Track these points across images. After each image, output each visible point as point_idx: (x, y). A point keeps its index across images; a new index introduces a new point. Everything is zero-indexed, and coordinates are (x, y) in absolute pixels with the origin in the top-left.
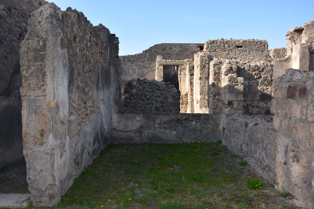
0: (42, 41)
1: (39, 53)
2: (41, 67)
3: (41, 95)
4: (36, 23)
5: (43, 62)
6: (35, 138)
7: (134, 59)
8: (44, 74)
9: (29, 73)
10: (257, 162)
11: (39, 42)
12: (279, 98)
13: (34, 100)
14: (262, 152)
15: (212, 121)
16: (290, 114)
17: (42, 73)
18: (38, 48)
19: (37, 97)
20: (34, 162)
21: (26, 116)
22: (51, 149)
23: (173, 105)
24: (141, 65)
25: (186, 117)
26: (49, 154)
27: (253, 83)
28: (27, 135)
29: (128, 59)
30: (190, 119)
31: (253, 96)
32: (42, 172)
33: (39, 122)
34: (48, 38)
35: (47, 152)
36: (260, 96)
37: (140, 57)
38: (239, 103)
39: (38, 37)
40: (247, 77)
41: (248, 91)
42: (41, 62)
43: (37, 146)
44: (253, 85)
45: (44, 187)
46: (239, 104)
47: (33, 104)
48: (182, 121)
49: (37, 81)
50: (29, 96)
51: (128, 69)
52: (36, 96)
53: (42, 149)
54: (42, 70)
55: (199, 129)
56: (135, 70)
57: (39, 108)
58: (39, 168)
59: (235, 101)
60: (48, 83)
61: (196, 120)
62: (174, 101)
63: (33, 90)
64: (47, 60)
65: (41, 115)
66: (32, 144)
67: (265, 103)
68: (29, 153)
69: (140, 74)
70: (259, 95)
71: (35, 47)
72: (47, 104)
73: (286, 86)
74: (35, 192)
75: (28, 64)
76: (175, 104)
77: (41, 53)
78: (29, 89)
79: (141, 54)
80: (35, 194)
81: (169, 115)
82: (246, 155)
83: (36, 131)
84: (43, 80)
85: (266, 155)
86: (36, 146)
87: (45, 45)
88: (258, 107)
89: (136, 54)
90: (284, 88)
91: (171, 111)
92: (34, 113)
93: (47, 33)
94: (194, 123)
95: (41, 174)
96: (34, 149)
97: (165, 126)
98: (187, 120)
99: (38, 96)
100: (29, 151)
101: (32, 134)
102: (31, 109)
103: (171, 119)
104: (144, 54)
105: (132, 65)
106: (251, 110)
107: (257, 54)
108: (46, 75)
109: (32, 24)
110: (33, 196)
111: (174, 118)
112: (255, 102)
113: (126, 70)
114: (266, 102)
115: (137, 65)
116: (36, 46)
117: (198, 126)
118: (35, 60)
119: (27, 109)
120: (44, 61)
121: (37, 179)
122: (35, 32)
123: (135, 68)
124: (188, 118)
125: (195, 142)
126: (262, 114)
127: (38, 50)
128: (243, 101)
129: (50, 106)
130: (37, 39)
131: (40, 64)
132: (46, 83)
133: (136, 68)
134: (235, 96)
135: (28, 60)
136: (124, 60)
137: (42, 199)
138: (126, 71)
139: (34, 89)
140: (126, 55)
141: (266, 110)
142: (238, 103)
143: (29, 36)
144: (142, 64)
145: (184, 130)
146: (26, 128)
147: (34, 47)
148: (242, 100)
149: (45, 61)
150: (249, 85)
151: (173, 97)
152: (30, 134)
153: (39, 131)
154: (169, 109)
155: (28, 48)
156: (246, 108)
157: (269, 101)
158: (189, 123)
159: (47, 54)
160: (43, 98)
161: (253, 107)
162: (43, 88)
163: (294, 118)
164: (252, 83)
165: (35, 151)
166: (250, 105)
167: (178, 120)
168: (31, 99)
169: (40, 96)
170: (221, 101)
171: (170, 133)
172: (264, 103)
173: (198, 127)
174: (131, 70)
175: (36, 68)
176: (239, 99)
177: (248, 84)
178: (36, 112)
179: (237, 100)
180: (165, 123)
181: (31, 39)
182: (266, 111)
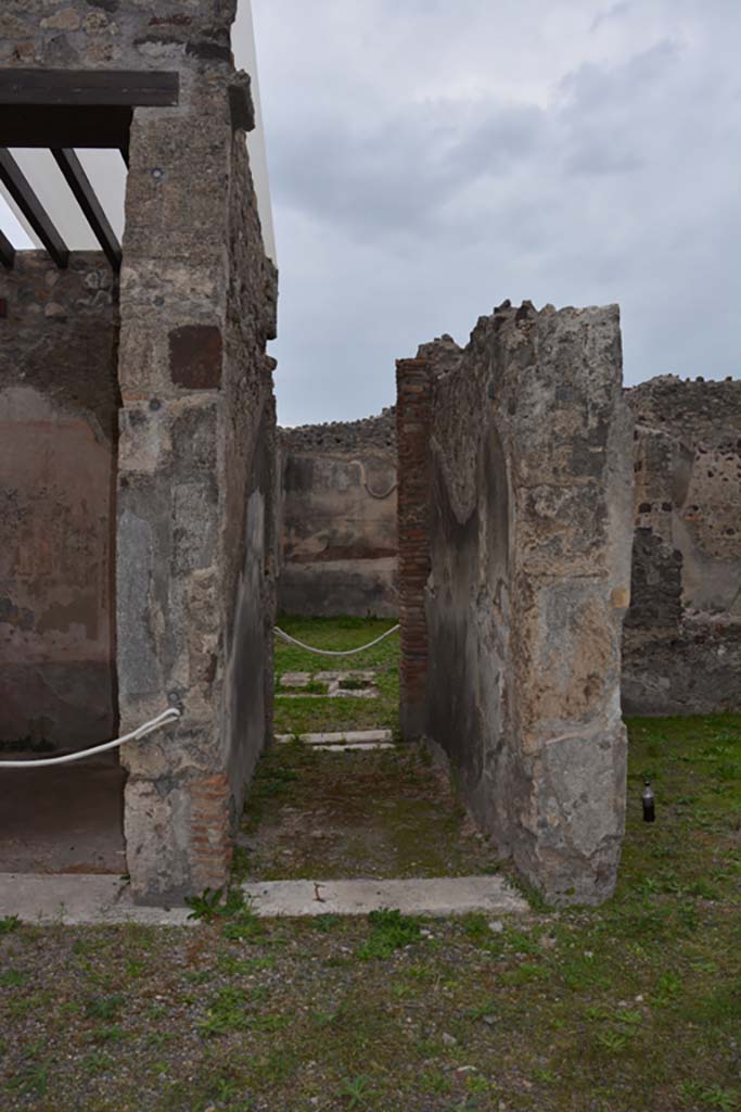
0: (594, 415)
1: (587, 450)
2: (593, 491)
3: (591, 572)
4: (578, 362)
5: (599, 478)
6: (568, 699)
7: (355, 438)
8: (601, 512)
9: (557, 507)
11: (586, 418)
13: (571, 589)
17: (596, 508)
18: (585, 433)
19: (577, 580)
20: (563, 771)
21: (543, 635)
22: (618, 730)
23: (662, 596)
24: (378, 458)
25: (699, 633)
26: (609, 746)
28: (545, 694)
29: (334, 436)
30: (711, 638)
32: (586, 801)
33: (584, 653)
34: (612, 408)
35: (604, 741)
37: (373, 430)
39: (584, 403)
42: (590, 475)
43: (572, 722)
45: (588, 846)
47: (566, 600)
48: (687, 645)
49: (581, 531)
50: (554, 575)
51: (335, 470)
52: (576, 577)
53: (590, 731)
54: (593, 499)
55: (737, 670)
56: (359, 474)
57: (582, 612)
58: (576, 789)
60: (610, 539)
61: (729, 643)
62: (664, 584)
63: (567, 558)
64: (612, 470)
65: (589, 632)
66: (558, 720)
68: (550, 745)
69: (374, 489)
71: (575, 431)
72: (608, 598)
74: (556, 862)
75: (552, 481)
76: (668, 595)
77: (592, 450)
78: (556, 554)
79: (376, 420)
80: (558, 868)
81: (648, 629)
83: (574, 680)
84: (597, 530)
86: (569, 724)
87: (603, 428)
89: (358, 421)
91: (655, 615)
92: (568, 627)
93: (608, 392)
94: (721, 652)
95: (583, 809)
96: (561, 733)
97: (638, 661)
98: (703, 642)
99: (581, 576)
100: (550, 741)
101: (561, 689)
102: (560, 613)
103: (654, 640)
104: (387, 419)
105: (347, 456)
108: (606, 515)
109: (567, 363)
110: (551, 874)
111: (665, 635)
113: (326, 473)
115: (363, 459)
116: (577, 429)
117: (735, 659)
118: (576, 469)
119: (548, 615)
120: (600, 472)
121: (569, 824)
122: (576, 389)
123: (357, 467)
124: (704, 637)
125: (727, 710)
127: (585, 440)
129: (618, 606)
130: (580, 408)
131: (590, 482)
132: (607, 536)
133: (362, 467)
135: (555, 471)
136: (319, 439)
137: (576, 884)
138: (327, 478)
139: (570, 554)
140: (326, 424)
143: (557, 398)
144: (380, 455)
145: (693, 672)
146: (543, 670)
147: (572, 431)
149: (604, 474)
151: (663, 570)
152: (553, 689)
153: (582, 679)
154: (649, 610)
155: (553, 433)
158: (709, 650)
159: (611, 452)
160: (596, 581)
162: (596, 552)
165: (568, 739)
167: (674, 642)
168: (560, 584)
169: (589, 576)
171: (651, 683)
173: (735, 663)
174: (344, 475)
175: (579, 493)
178: (575, 622)
180: (637, 651)
181: (562, 409)
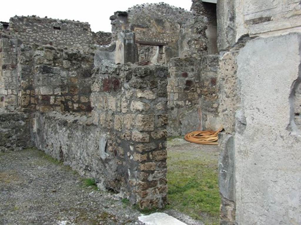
10: (79, 163)
12: (96, 91)
14: (83, 151)
15: (23, 122)
16: (107, 108)
27: (73, 74)
31: (73, 90)
40: (65, 67)
41: (67, 84)
44: (73, 77)
46: (56, 100)
59: (51, 95)
73: (102, 78)
82: (67, 157)
85: (87, 153)
88: (78, 102)
90: (100, 80)
106: (71, 106)
107: (79, 40)
112: (75, 97)
114: (87, 96)
126: (84, 110)
128: (61, 96)
134: (51, 90)
141: (89, 105)
142: (55, 98)
148: (60, 94)
156: (65, 104)
161: (73, 102)
163: (110, 111)
164: (70, 74)
166: (69, 100)
170: (34, 97)
172: (86, 98)
176: (56, 93)
177: (66, 76)
179: (53, 95)
182: (89, 107)
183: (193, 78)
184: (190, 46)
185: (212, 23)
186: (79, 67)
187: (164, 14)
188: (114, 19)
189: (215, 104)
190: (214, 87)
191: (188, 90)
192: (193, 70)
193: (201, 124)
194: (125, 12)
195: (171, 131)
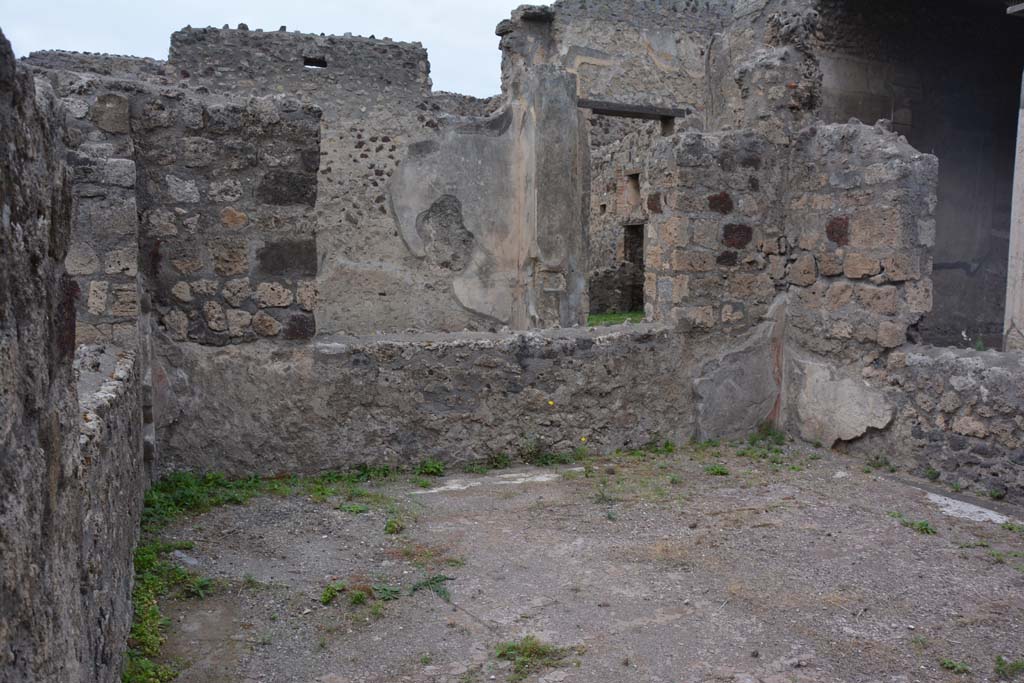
27: (226, 192)
31: (225, 255)
36: (262, 256)
38: (116, 286)
40: (191, 164)
41: (201, 232)
44: (225, 204)
46: (114, 295)
59: (91, 277)
67: (286, 286)
70: (255, 247)
88: (248, 304)
106: (219, 319)
112: (236, 281)
114: (288, 282)
126: (276, 335)
134: (92, 253)
141: (294, 318)
142: (110, 291)
148: (134, 272)
150: (201, 201)
156: (194, 313)
157: (305, 276)
161: (226, 304)
164: (215, 192)
166: (209, 297)
172: (281, 288)
176: (112, 270)
177: (195, 198)
179: (101, 275)
182: (293, 323)
183: (754, 218)
184: (746, 90)
185: (845, 47)
186: (253, 164)
187: (679, 15)
188: (507, 33)
189: (842, 324)
190: (839, 252)
191: (734, 264)
192: (754, 185)
193: (784, 399)
194: (544, 9)
195: (657, 423)
